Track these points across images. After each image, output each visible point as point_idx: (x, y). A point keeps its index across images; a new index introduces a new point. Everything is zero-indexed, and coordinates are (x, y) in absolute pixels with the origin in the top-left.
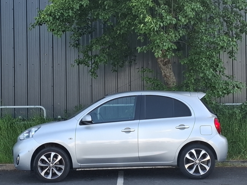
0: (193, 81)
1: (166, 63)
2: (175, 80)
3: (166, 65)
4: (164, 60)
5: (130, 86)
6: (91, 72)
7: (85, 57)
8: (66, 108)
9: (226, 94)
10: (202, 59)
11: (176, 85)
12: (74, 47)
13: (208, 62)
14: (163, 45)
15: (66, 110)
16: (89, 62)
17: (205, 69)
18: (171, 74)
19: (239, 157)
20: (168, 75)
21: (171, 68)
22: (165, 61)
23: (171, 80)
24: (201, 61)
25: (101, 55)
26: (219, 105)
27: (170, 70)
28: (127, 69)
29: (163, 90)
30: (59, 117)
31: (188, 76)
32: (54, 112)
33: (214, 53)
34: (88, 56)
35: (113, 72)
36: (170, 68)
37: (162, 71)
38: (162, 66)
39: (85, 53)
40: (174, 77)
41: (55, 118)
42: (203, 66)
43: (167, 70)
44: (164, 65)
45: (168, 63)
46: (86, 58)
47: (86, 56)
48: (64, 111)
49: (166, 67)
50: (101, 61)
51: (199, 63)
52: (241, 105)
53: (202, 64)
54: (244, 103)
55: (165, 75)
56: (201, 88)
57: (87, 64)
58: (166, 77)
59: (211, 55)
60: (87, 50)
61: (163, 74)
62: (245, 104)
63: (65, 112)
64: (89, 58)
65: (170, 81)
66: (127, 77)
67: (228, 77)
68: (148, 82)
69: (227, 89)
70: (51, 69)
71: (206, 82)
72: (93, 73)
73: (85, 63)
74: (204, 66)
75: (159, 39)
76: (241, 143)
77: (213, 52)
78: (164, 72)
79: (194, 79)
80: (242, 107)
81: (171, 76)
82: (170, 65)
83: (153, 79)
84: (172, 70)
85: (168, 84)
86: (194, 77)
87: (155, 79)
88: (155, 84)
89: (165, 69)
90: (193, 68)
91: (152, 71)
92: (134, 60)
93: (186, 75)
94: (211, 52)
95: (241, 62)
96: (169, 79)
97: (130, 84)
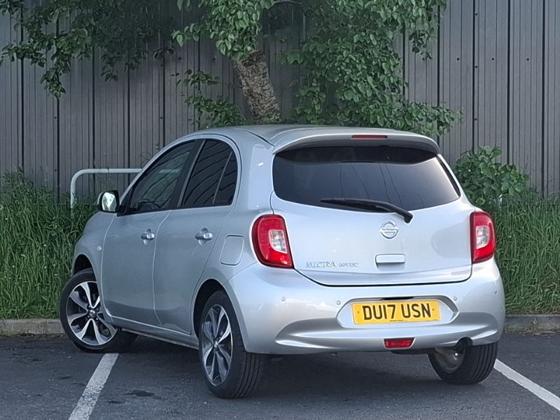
0: (318, 108)
1: (252, 60)
2: (276, 106)
3: (251, 65)
5: (162, 120)
6: (48, 81)
7: (32, 40)
11: (278, 120)
12: (4, 11)
13: (357, 61)
14: (236, 19)
16: (42, 51)
18: (264, 88)
20: (259, 90)
23: (267, 106)
27: (263, 77)
28: (156, 73)
31: (306, 96)
33: (372, 37)
34: (38, 34)
35: (106, 80)
36: (262, 72)
37: (243, 81)
38: (243, 68)
39: (34, 27)
40: (274, 98)
43: (256, 78)
44: (245, 65)
45: (257, 60)
46: (34, 42)
47: (34, 36)
49: (253, 71)
55: (250, 92)
57: (37, 59)
58: (253, 97)
59: (365, 41)
60: (37, 20)
61: (244, 88)
64: (42, 43)
65: (263, 109)
66: (156, 97)
68: (204, 110)
72: (53, 81)
73: (32, 57)
75: (223, 4)
77: (369, 35)
78: (248, 85)
79: (320, 102)
81: (267, 96)
82: (262, 65)
83: (218, 104)
84: (268, 78)
85: (258, 115)
86: (321, 99)
87: (221, 103)
88: (221, 116)
89: (249, 77)
90: (317, 75)
91: (214, 80)
92: (170, 50)
93: (299, 93)
94: (364, 34)
95: (460, 60)
96: (261, 102)
97: (162, 115)
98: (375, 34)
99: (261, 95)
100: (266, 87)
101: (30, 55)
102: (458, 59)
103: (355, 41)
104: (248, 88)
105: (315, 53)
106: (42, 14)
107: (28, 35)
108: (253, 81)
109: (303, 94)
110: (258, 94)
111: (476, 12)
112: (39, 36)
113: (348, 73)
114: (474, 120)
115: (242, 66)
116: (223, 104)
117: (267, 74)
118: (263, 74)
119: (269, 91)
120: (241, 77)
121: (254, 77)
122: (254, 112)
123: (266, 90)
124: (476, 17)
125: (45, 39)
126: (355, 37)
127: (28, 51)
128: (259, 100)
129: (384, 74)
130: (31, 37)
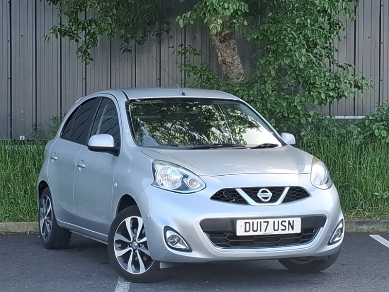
0: (273, 72)
1: (225, 39)
2: (242, 71)
3: (225, 42)
4: (222, 32)
5: (158, 80)
6: (81, 53)
7: (71, 24)
8: (34, 121)
9: (336, 99)
10: (285, 30)
11: (243, 81)
14: (224, 9)
15: (36, 125)
16: (78, 32)
17: (292, 49)
18: (234, 58)
19: (353, 214)
20: (230, 60)
21: (234, 49)
22: (223, 34)
23: (235, 71)
24: (285, 35)
25: (101, 20)
26: (323, 119)
28: (154, 48)
29: (219, 90)
30: (22, 138)
31: (264, 63)
32: (11, 128)
33: (309, 21)
34: (76, 19)
35: (123, 53)
36: (232, 47)
37: (219, 54)
38: (217, 43)
39: (72, 15)
40: (240, 65)
41: (15, 141)
42: (287, 44)
43: (228, 51)
44: (221, 42)
45: (229, 38)
46: (73, 25)
47: (73, 21)
48: (32, 127)
49: (226, 46)
50: (101, 32)
51: (281, 37)
52: (363, 119)
53: (286, 41)
54: (368, 116)
55: (224, 62)
56: (289, 86)
57: (74, 37)
58: (226, 65)
59: (304, 23)
60: (75, 10)
61: (219, 58)
62: (370, 118)
63: (34, 128)
64: (78, 26)
65: (233, 73)
67: (341, 67)
68: (191, 74)
69: (338, 90)
70: (6, 44)
71: (297, 76)
72: (84, 53)
74: (290, 44)
76: (357, 190)
77: (307, 19)
78: (222, 56)
79: (274, 68)
80: (364, 123)
81: (235, 64)
82: (232, 42)
83: (201, 69)
84: (237, 51)
85: (229, 77)
86: (275, 66)
87: (203, 69)
88: (203, 78)
89: (223, 50)
90: (271, 49)
91: (198, 52)
92: (166, 31)
93: (259, 62)
94: (303, 18)
95: (370, 38)
96: (231, 68)
97: (158, 77)
98: (310, 19)
99: (232, 63)
100: (235, 58)
101: (69, 34)
102: (369, 37)
103: (297, 23)
104: (222, 58)
105: (269, 31)
106: (79, 6)
107: (68, 20)
108: (226, 53)
109: (262, 63)
110: (229, 63)
111: (382, 4)
112: (75, 21)
113: (289, 45)
114: (380, 80)
115: (218, 43)
116: (205, 70)
117: (236, 48)
118: (233, 48)
119: (237, 60)
120: (217, 50)
121: (227, 50)
122: (226, 76)
123: (235, 60)
124: (382, 7)
125: (80, 24)
126: (296, 20)
127: (68, 31)
128: (230, 67)
129: (317, 48)
130: (70, 21)
